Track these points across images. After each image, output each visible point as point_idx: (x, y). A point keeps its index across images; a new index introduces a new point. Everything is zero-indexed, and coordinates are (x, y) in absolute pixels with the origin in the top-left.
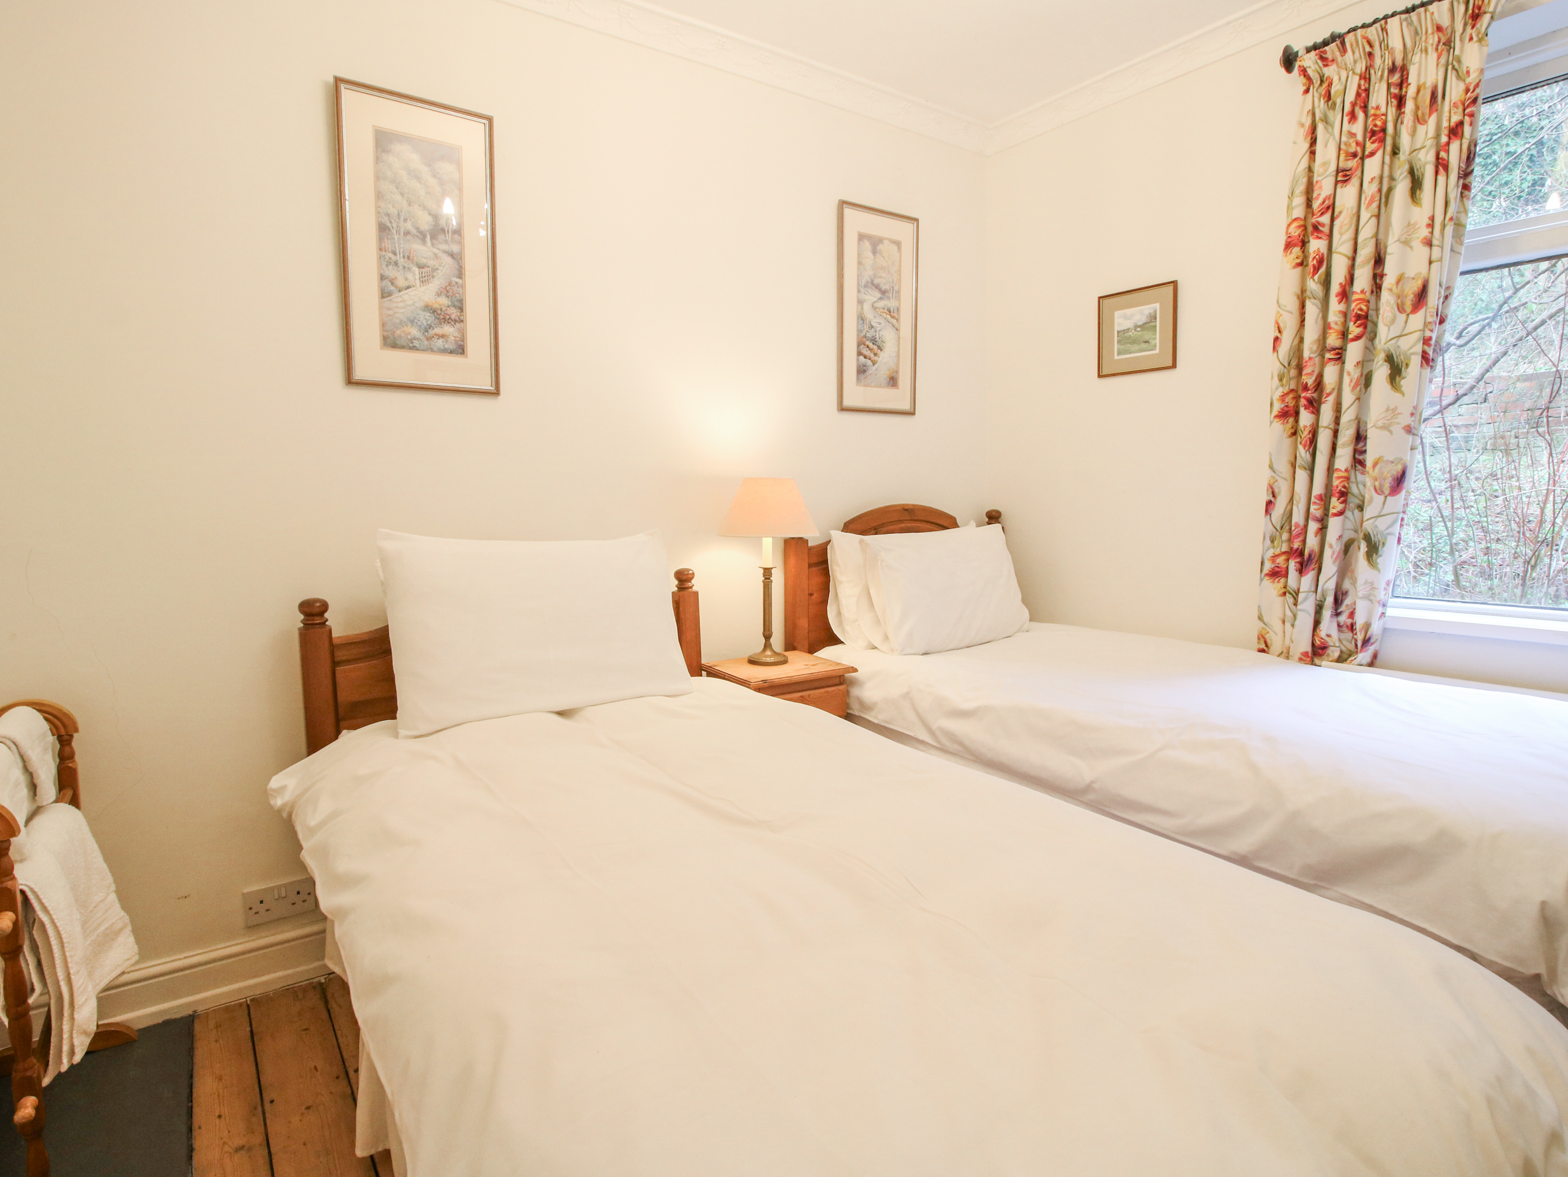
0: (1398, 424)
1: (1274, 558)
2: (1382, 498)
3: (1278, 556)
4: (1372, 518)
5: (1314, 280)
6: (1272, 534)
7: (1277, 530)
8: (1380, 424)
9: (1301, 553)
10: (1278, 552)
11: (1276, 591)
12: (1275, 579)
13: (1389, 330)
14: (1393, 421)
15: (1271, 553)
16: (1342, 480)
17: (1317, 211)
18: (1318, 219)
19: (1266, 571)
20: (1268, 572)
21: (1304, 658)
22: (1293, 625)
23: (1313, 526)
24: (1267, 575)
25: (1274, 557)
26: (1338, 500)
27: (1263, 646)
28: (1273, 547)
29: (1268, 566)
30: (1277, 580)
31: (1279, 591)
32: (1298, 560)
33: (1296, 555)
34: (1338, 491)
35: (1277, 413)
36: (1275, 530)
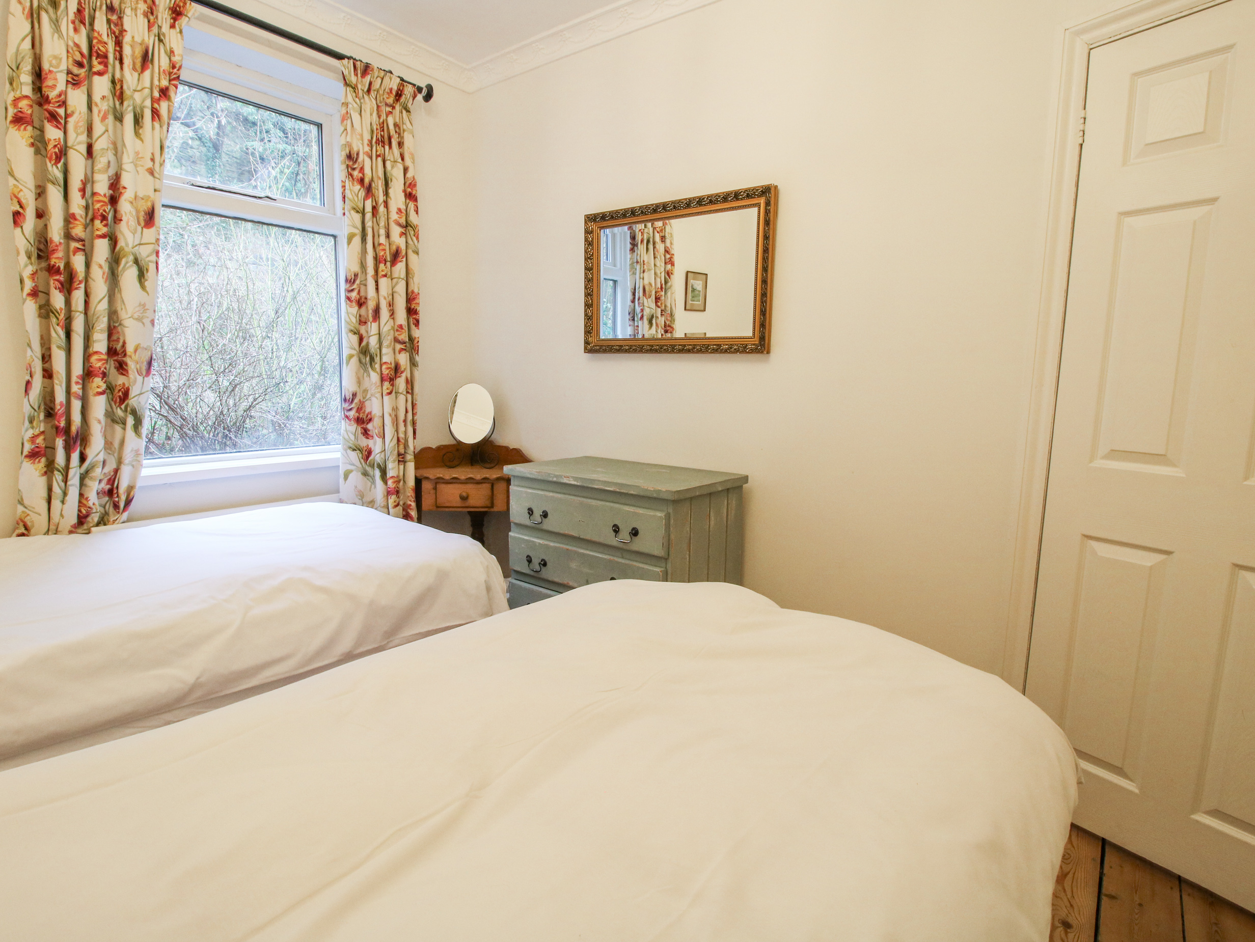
0: (148, 317)
1: (33, 439)
2: (142, 378)
3: (38, 436)
4: (136, 396)
5: (57, 168)
6: (30, 414)
7: (35, 410)
8: (136, 316)
9: (67, 430)
10: (37, 432)
11: (38, 471)
12: (35, 460)
13: (134, 237)
14: (144, 314)
15: (30, 433)
16: (104, 362)
17: (54, 100)
18: (57, 109)
19: (26, 452)
20: (27, 453)
21: (74, 530)
22: (63, 502)
23: (76, 405)
24: (26, 456)
25: (33, 437)
26: (102, 380)
27: (23, 530)
28: (33, 428)
29: (28, 447)
30: (37, 460)
31: (40, 471)
32: (64, 438)
33: (62, 433)
34: (101, 372)
35: (29, 291)
36: (33, 410)
